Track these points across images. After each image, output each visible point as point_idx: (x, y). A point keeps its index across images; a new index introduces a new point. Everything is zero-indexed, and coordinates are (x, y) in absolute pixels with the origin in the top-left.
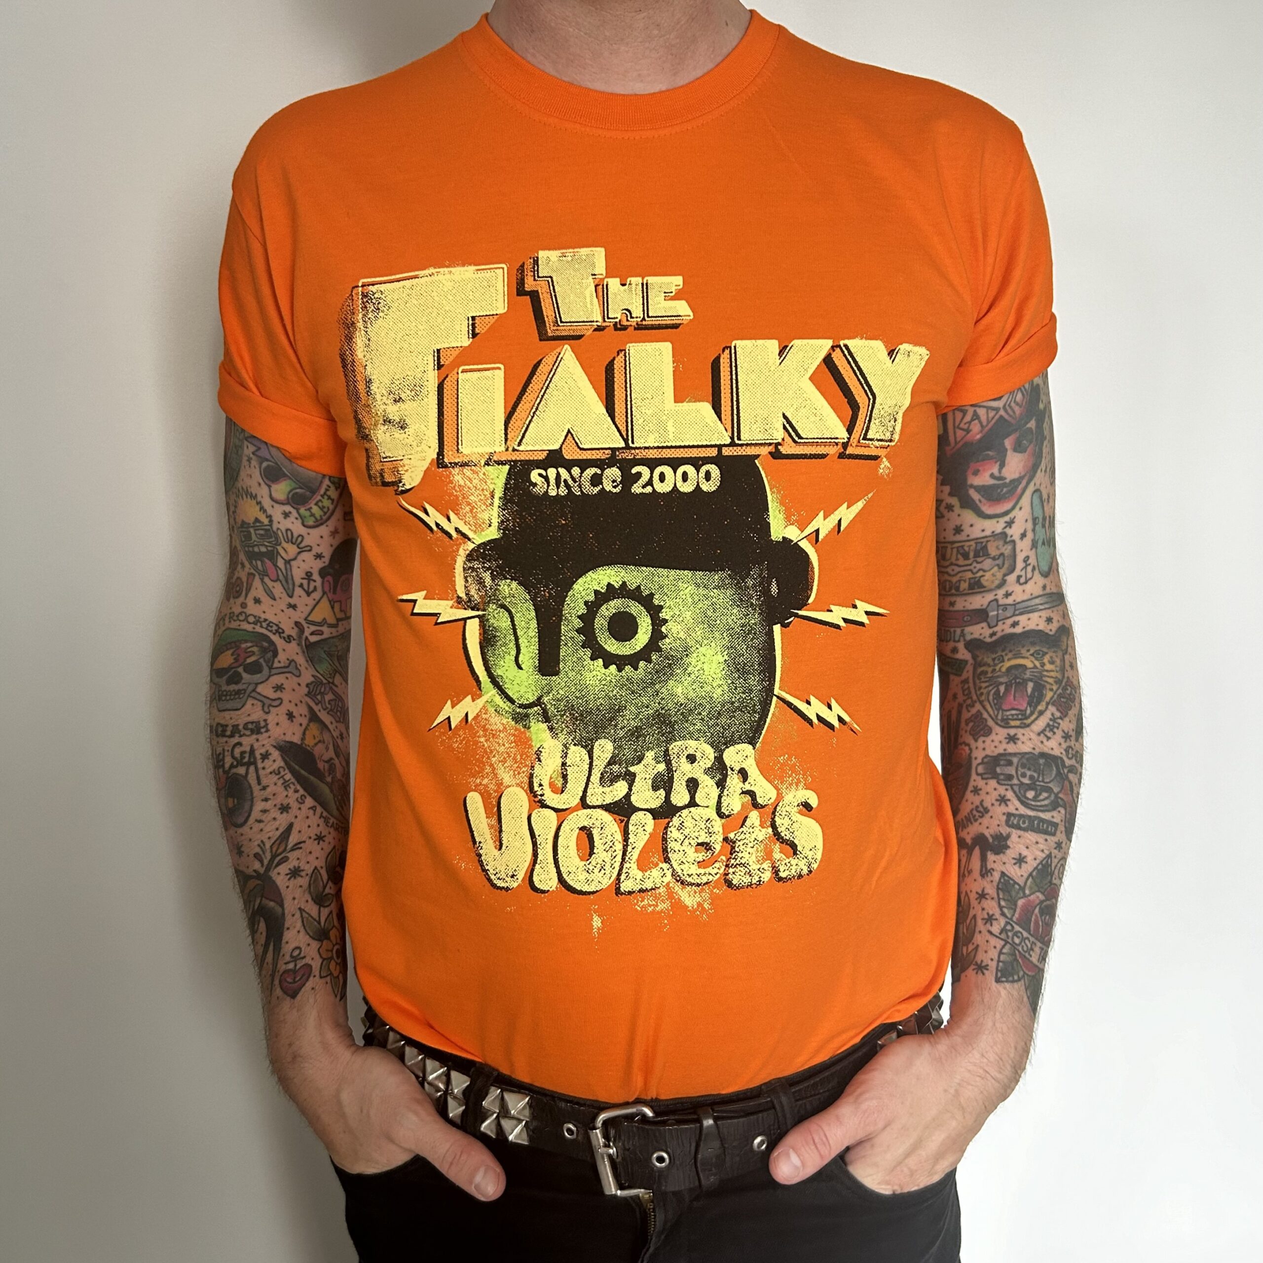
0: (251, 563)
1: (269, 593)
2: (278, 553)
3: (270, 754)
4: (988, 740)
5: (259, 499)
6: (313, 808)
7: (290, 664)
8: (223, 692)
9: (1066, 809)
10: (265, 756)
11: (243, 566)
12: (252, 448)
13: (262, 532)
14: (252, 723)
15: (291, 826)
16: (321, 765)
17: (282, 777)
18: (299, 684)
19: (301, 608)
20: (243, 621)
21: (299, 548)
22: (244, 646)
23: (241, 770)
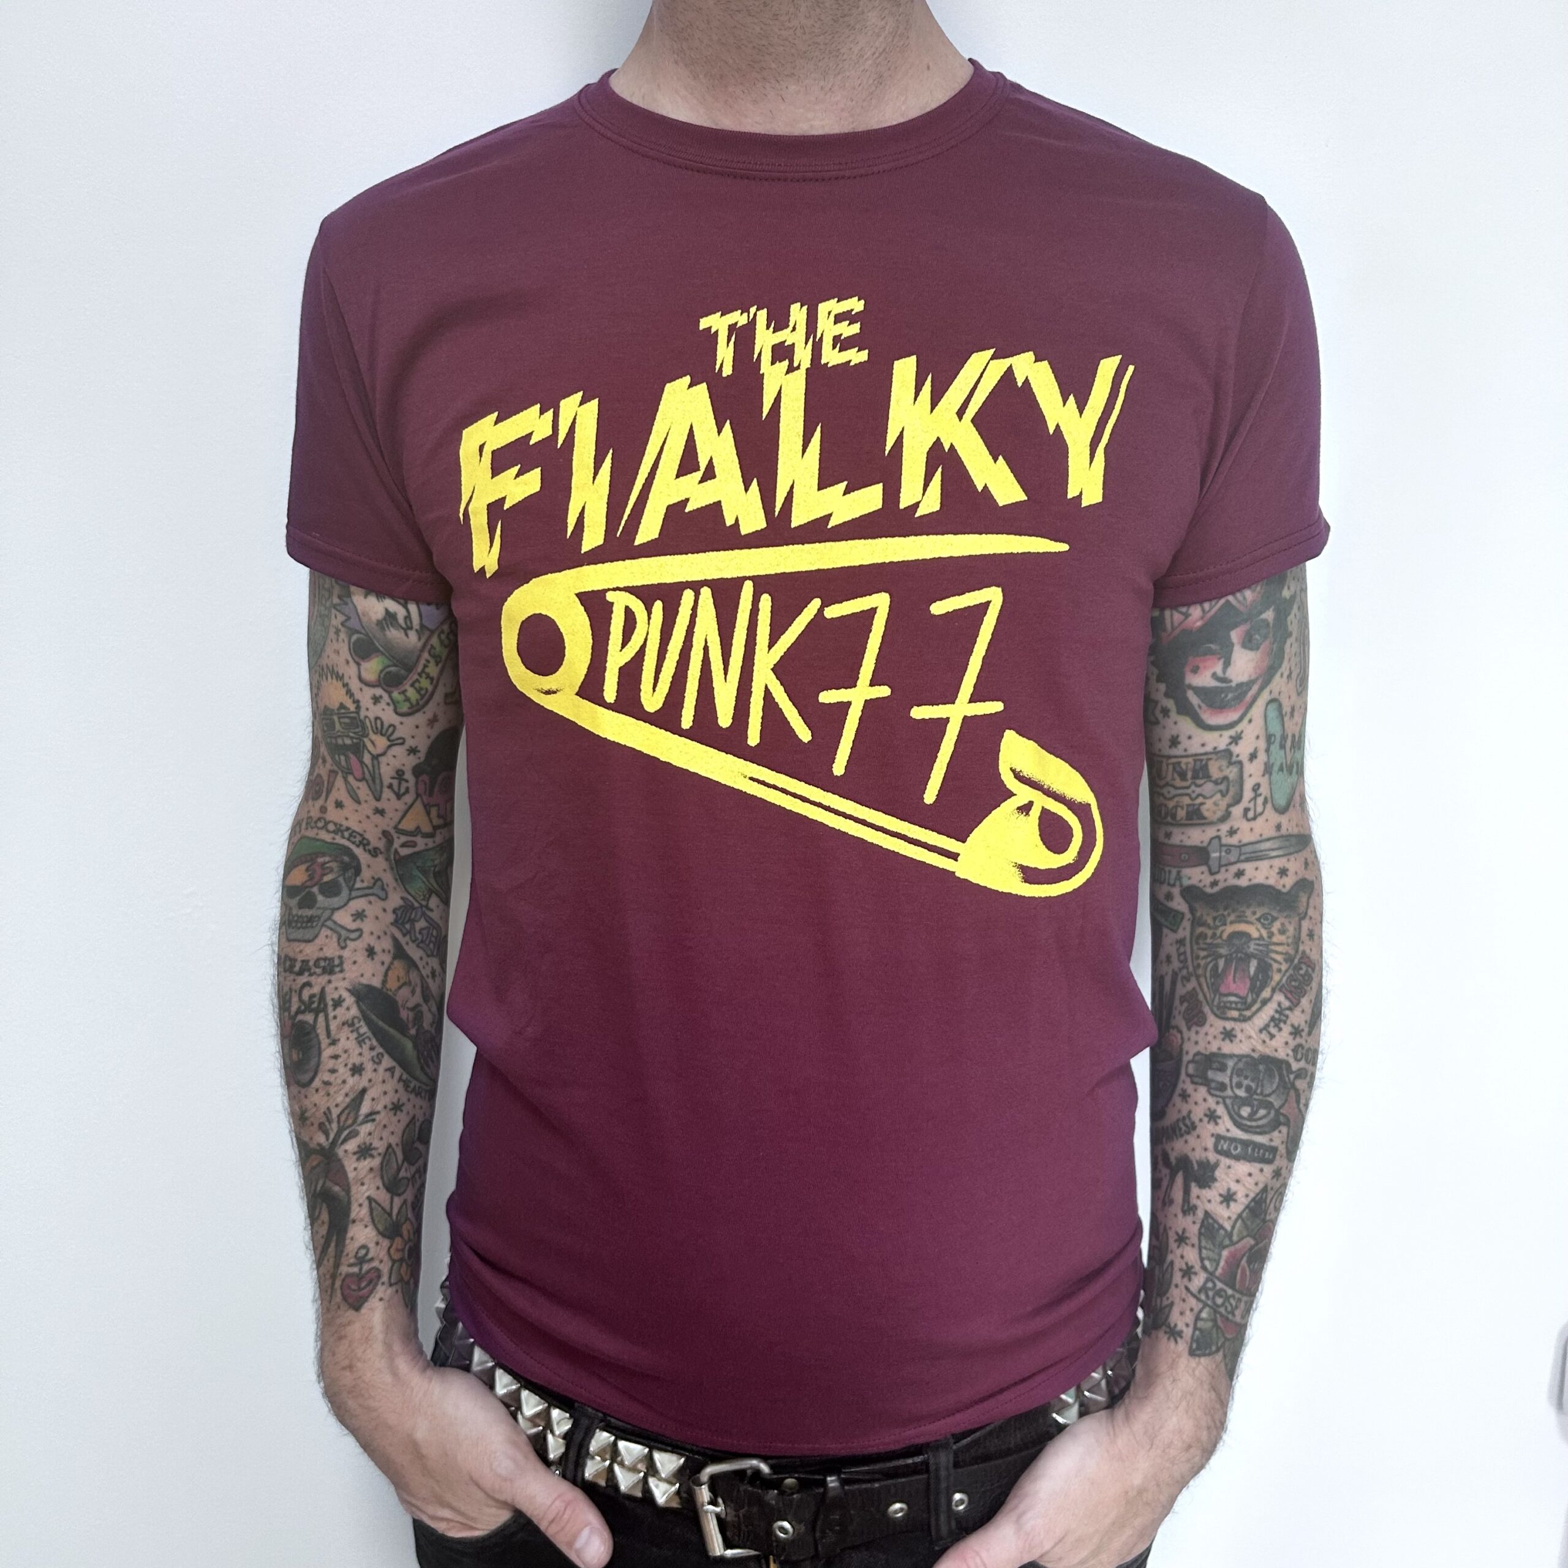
0: (333, 758)
1: (354, 796)
2: (364, 746)
3: (344, 1000)
4: (1203, 1030)
5: (346, 680)
6: (391, 1070)
7: (374, 884)
8: (293, 917)
9: (1289, 1127)
10: (338, 1003)
11: (324, 761)
12: (341, 618)
13: (347, 720)
14: (325, 959)
15: (364, 1091)
16: (404, 1014)
17: (358, 1029)
18: (385, 910)
19: (390, 814)
20: (322, 828)
21: (389, 740)
22: (321, 860)
23: (309, 1018)
